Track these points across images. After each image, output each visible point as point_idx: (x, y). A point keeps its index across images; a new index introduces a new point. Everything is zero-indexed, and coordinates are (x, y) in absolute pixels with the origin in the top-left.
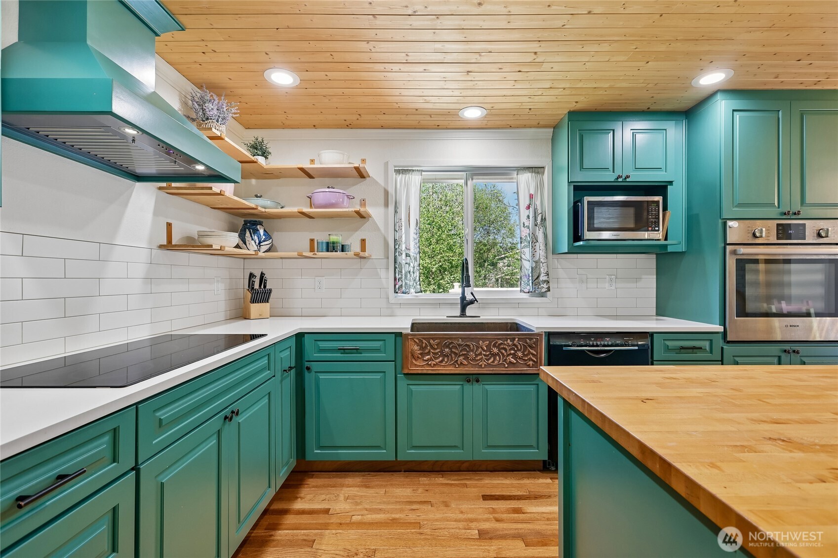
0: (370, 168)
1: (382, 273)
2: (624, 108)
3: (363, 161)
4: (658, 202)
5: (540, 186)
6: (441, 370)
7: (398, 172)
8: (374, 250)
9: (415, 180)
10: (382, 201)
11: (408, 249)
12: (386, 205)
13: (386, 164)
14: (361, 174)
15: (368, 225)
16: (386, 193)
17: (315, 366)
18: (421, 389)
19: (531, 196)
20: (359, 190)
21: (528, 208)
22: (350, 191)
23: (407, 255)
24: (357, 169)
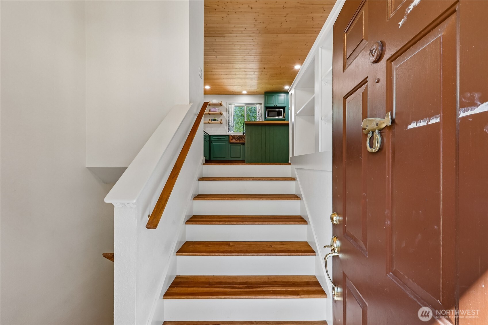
0: (223, 103)
1: (225, 127)
2: (277, 91)
3: (221, 102)
4: (282, 111)
5: (261, 107)
6: (236, 142)
7: (229, 104)
8: (224, 122)
9: (233, 106)
10: (225, 111)
11: (231, 121)
12: (226, 112)
13: (226, 102)
14: (221, 105)
15: (222, 116)
16: (226, 109)
17: (213, 142)
18: (233, 146)
19: (259, 110)
20: (220, 108)
21: (258, 112)
22: (218, 109)
23: (231, 123)
24: (220, 104)
